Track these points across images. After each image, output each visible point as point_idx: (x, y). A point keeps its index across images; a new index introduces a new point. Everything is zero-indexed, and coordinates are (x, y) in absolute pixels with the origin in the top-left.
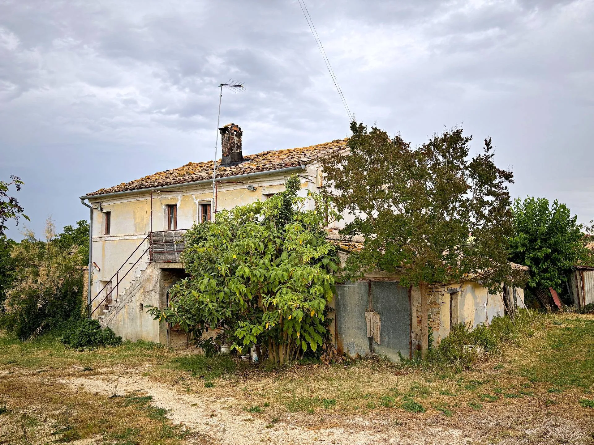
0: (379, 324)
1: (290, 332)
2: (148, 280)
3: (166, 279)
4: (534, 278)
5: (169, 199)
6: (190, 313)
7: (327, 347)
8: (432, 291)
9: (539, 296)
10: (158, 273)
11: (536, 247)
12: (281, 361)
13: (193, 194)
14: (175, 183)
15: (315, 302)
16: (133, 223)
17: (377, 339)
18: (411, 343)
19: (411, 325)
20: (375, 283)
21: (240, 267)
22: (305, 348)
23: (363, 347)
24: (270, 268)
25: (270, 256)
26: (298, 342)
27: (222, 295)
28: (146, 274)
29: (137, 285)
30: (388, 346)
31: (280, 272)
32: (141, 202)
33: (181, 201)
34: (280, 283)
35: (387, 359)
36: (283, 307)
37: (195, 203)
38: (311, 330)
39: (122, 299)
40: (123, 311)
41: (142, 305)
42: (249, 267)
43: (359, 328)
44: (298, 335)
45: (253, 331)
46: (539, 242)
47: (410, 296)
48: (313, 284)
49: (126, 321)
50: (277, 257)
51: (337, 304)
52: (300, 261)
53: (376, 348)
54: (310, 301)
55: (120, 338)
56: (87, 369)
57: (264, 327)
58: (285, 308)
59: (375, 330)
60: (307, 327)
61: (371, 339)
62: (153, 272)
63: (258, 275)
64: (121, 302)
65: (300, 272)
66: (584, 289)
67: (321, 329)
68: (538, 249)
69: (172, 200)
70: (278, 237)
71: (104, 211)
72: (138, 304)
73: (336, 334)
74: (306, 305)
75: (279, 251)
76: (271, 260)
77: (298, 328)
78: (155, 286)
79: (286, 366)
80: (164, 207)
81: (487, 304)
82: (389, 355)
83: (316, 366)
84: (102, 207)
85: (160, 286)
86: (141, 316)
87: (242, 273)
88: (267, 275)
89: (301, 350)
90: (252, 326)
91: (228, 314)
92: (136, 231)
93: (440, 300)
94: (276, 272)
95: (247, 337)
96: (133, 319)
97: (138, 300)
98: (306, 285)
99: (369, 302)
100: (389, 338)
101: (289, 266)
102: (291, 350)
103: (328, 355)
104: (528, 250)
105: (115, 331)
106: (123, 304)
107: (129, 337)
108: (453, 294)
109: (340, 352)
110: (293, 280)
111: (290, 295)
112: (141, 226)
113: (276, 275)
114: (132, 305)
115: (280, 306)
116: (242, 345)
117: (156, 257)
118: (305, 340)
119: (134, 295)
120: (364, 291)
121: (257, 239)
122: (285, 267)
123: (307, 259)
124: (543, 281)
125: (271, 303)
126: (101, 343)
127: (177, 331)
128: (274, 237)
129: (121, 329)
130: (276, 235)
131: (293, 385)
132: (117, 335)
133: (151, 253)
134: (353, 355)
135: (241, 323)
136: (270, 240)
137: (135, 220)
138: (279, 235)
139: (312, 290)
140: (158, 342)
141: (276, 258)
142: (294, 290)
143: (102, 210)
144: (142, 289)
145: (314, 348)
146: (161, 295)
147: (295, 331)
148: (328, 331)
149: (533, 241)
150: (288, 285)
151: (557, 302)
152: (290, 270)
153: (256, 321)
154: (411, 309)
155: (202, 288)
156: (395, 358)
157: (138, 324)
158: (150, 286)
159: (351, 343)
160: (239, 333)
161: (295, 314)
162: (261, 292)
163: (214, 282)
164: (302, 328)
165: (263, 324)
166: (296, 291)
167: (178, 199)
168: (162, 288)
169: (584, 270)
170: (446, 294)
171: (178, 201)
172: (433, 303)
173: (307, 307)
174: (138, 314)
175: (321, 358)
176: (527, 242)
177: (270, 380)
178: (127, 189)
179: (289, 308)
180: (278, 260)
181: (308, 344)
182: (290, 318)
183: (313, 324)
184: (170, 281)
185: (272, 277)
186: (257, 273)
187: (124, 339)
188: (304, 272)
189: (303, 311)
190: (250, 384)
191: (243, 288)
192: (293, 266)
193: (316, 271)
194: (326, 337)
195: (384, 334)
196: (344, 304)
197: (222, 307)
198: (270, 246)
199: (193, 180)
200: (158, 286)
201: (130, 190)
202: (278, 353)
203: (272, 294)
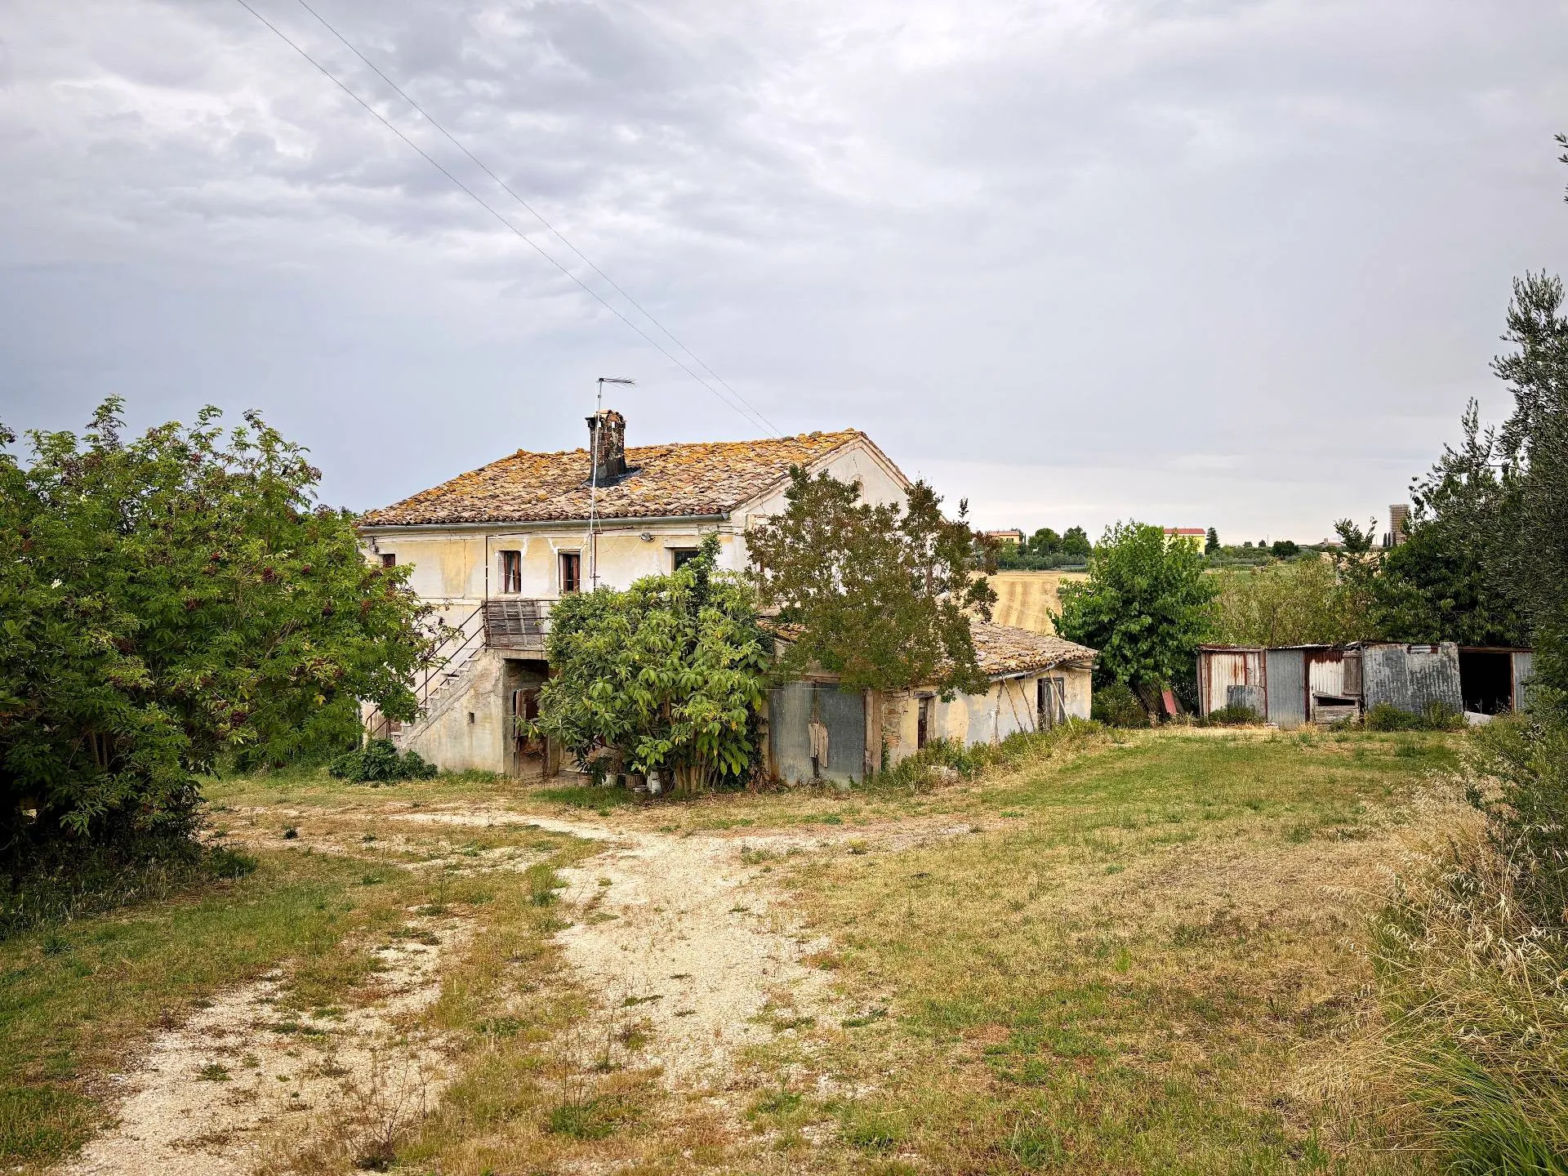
0: (827, 740)
1: (705, 749)
2: (483, 676)
3: (512, 674)
4: (1128, 666)
5: (508, 542)
6: (577, 726)
7: (756, 772)
8: (890, 697)
9: (1143, 697)
10: (500, 665)
11: (1133, 614)
12: (693, 788)
13: (548, 536)
14: (519, 520)
15: (735, 713)
16: (440, 577)
17: (823, 761)
18: (864, 764)
19: (865, 739)
20: (822, 685)
21: (644, 670)
22: (724, 770)
23: (807, 770)
24: (680, 669)
25: (680, 654)
26: (715, 764)
27: (618, 703)
28: (480, 666)
29: (463, 684)
30: (837, 770)
31: (693, 676)
32: (455, 543)
33: (528, 547)
34: (693, 689)
35: (833, 784)
36: (696, 718)
37: (552, 551)
38: (734, 747)
39: (435, 705)
40: (437, 725)
41: (472, 715)
42: (655, 670)
43: (799, 746)
44: (716, 753)
45: (659, 747)
46: (1136, 605)
47: (864, 703)
48: (732, 691)
49: (444, 740)
50: (689, 653)
51: (772, 713)
52: (718, 661)
53: (821, 771)
54: (730, 710)
55: (435, 767)
56: (415, 806)
57: (673, 743)
58: (699, 719)
59: (821, 750)
60: (728, 744)
61: (815, 761)
62: (491, 664)
63: (666, 679)
64: (434, 710)
65: (716, 678)
66: (1210, 686)
67: (747, 746)
68: (1135, 616)
69: (512, 544)
70: (690, 626)
71: (382, 552)
72: (466, 713)
73: (770, 754)
74: (725, 716)
75: (692, 646)
76: (681, 659)
77: (715, 744)
78: (495, 685)
79: (700, 793)
80: (497, 555)
81: (998, 713)
82: (838, 780)
83: (739, 794)
84: (377, 545)
85: (504, 685)
86: (471, 733)
87: (646, 677)
88: (677, 679)
89: (720, 774)
90: (657, 742)
91: (627, 727)
92: (446, 592)
93: (901, 708)
94: (688, 675)
95: (652, 755)
96: (456, 737)
97: (466, 707)
98: (724, 692)
99: (813, 710)
100: (838, 758)
101: (704, 668)
102: (707, 775)
103: (756, 782)
104: (1119, 617)
105: (423, 756)
106: (437, 714)
107: (450, 765)
108: (927, 699)
109: (774, 779)
110: (708, 686)
111: (706, 705)
112: (455, 583)
113: (688, 679)
114: (454, 714)
115: (693, 717)
116: (646, 764)
117: (494, 640)
118: (725, 761)
119: (458, 699)
120: (808, 696)
121: (664, 636)
122: (699, 670)
123: (725, 661)
124: (1142, 672)
125: (682, 713)
126: (403, 775)
127: (529, 755)
128: (685, 626)
129: (435, 753)
130: (687, 623)
131: (709, 811)
132: (427, 763)
133: (487, 635)
134: (791, 782)
135: (644, 738)
136: (679, 630)
137: (443, 573)
138: (691, 623)
139: (732, 698)
140: (502, 772)
141: (686, 656)
142: (710, 697)
143: (377, 550)
144: (472, 691)
145: (737, 771)
146: (506, 699)
147: (711, 748)
148: (758, 751)
149: (1127, 602)
150: (703, 692)
151: (1170, 707)
152: (705, 673)
153: (661, 736)
154: (865, 719)
155: (595, 694)
156: (844, 784)
157: (467, 744)
158: (488, 686)
159: (790, 766)
160: (642, 750)
161: (710, 726)
162: (669, 699)
163: (609, 688)
164: (721, 745)
165: (672, 738)
166: (712, 698)
167: (523, 543)
168: (506, 688)
169: (1212, 653)
170: (910, 700)
171: (522, 547)
172: (892, 712)
173: (726, 718)
174: (466, 728)
175: (747, 785)
176: (1119, 605)
177: (680, 809)
178: (429, 521)
179: (704, 720)
180: (690, 658)
181: (729, 767)
182: (704, 731)
183: (736, 740)
184: (517, 678)
185: (683, 681)
186: (664, 676)
187: (440, 769)
188: (722, 677)
189: (721, 723)
190: (657, 812)
191: (648, 696)
192: (708, 668)
193: (736, 676)
194: (755, 757)
195: (833, 753)
196: (781, 714)
197: (619, 718)
198: (679, 639)
199: (550, 518)
200: (500, 685)
201: (436, 523)
202: (689, 780)
203: (684, 702)
